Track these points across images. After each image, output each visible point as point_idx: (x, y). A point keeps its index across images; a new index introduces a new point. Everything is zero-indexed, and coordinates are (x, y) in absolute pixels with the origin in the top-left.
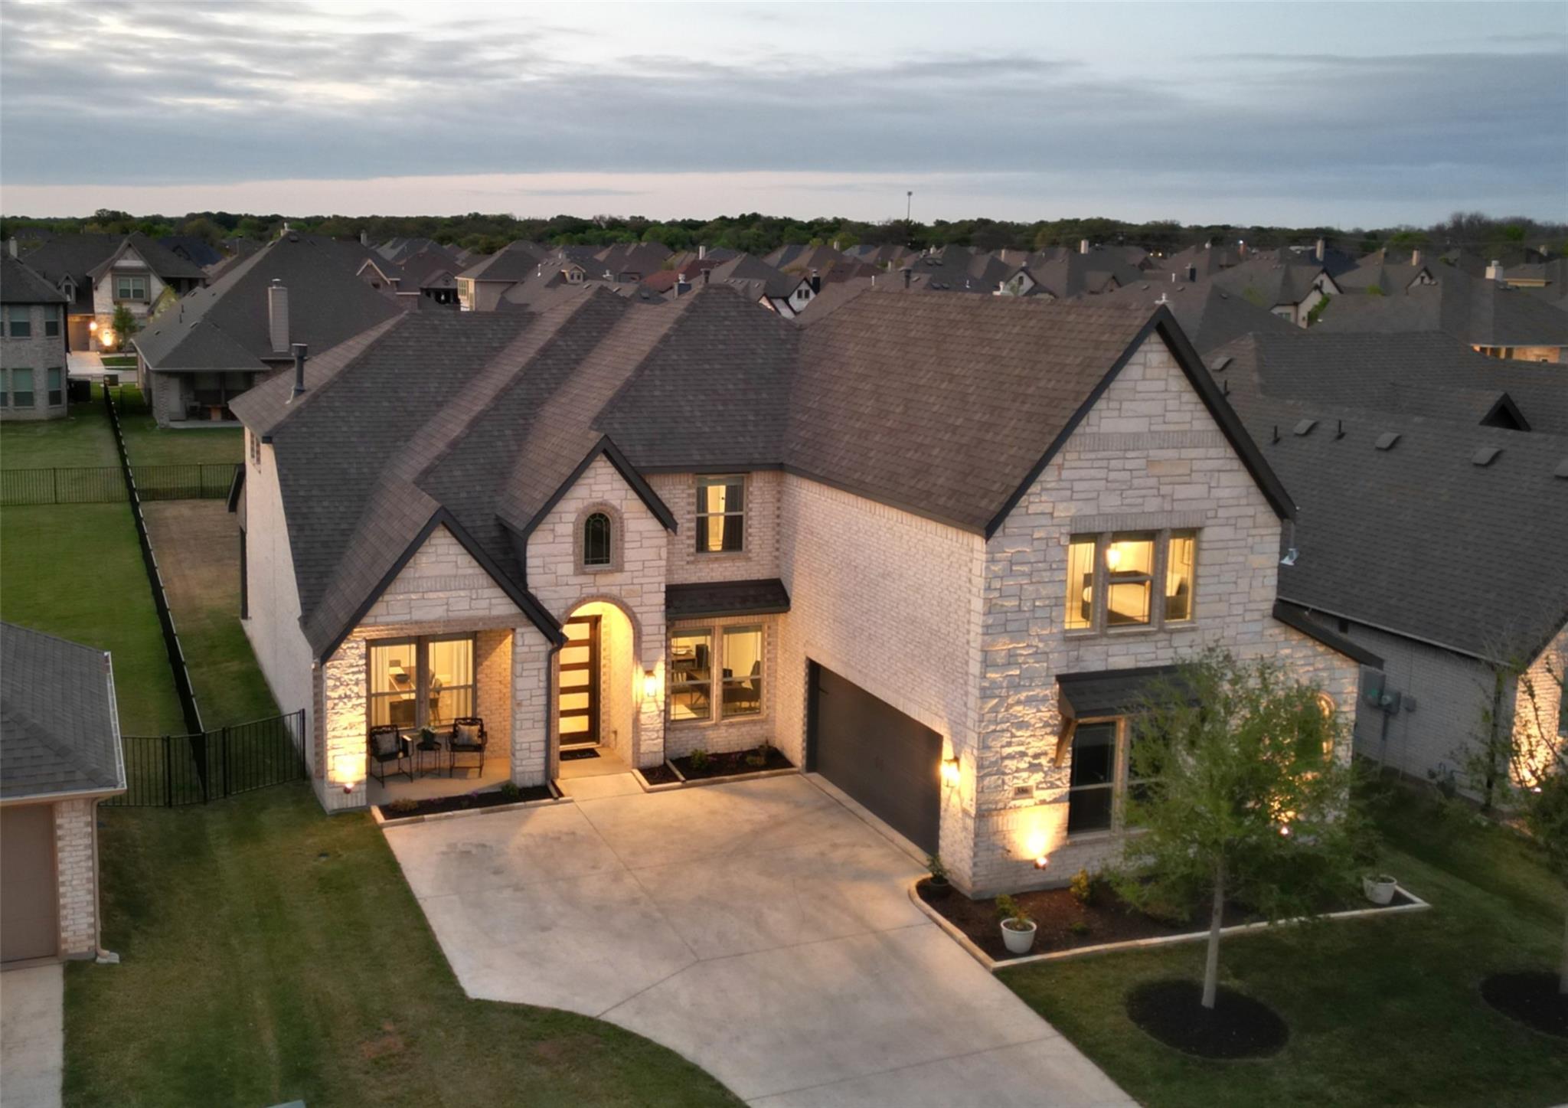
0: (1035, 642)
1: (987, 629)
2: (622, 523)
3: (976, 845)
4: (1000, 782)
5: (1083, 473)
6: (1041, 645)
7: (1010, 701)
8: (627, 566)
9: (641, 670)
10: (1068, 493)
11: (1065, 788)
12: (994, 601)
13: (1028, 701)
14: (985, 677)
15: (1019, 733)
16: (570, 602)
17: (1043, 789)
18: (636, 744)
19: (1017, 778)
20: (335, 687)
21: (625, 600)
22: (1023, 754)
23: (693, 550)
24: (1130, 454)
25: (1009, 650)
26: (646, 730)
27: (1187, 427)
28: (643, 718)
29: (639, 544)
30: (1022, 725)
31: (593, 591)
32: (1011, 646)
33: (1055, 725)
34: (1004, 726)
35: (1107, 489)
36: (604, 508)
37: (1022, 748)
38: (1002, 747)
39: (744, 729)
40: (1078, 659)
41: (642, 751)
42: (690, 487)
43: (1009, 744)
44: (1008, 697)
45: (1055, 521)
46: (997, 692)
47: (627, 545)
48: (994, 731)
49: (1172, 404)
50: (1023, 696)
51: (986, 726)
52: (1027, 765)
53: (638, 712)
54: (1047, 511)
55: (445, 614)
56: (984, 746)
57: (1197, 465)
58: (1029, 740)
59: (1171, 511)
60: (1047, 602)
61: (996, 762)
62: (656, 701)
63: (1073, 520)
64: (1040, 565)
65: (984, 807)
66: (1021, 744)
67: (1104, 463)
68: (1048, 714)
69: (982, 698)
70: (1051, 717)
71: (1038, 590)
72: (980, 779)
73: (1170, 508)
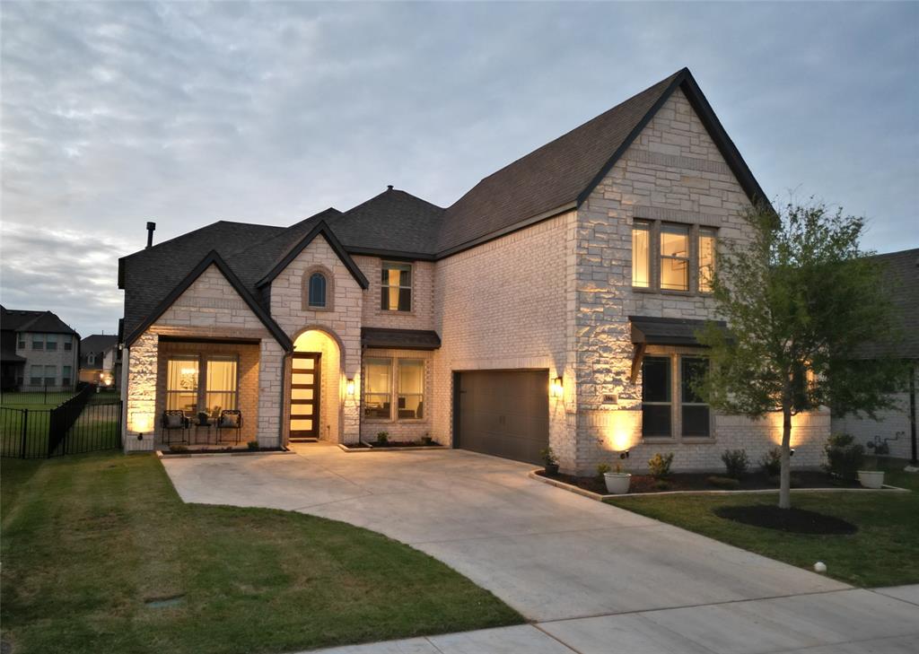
0: (613, 290)
1: (580, 276)
2: (333, 280)
3: (578, 434)
4: (593, 389)
5: (640, 177)
6: (617, 293)
7: (598, 330)
8: (336, 309)
9: (345, 378)
10: (631, 189)
11: (638, 401)
12: (584, 257)
13: (610, 332)
14: (579, 310)
15: (605, 355)
16: (299, 328)
17: (623, 398)
18: (341, 427)
19: (605, 388)
20: (136, 365)
21: (336, 331)
22: (608, 371)
23: (379, 307)
24: (669, 169)
25: (595, 293)
26: (348, 419)
27: (705, 157)
28: (346, 410)
29: (344, 295)
30: (607, 349)
31: (313, 322)
32: (597, 290)
33: (629, 352)
34: (595, 348)
35: (656, 191)
36: (322, 269)
37: (607, 366)
38: (593, 363)
39: (412, 427)
40: (643, 307)
41: (345, 432)
42: (377, 267)
43: (598, 362)
44: (596, 327)
45: (623, 207)
46: (588, 322)
47: (336, 295)
48: (587, 351)
49: (695, 141)
50: (607, 327)
51: (582, 346)
52: (611, 379)
53: (342, 406)
54: (617, 199)
55: (214, 324)
56: (581, 362)
57: (713, 184)
58: (612, 361)
59: (699, 212)
60: (620, 263)
61: (589, 375)
62: (354, 400)
63: (635, 207)
64: (614, 236)
65: (583, 406)
66: (606, 363)
67: (653, 172)
68: (625, 343)
69: (577, 325)
70: (626, 346)
71: (613, 253)
72: (579, 385)
73: (697, 210)
